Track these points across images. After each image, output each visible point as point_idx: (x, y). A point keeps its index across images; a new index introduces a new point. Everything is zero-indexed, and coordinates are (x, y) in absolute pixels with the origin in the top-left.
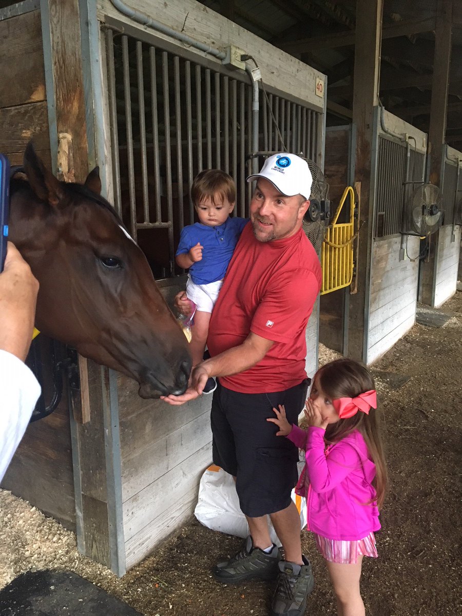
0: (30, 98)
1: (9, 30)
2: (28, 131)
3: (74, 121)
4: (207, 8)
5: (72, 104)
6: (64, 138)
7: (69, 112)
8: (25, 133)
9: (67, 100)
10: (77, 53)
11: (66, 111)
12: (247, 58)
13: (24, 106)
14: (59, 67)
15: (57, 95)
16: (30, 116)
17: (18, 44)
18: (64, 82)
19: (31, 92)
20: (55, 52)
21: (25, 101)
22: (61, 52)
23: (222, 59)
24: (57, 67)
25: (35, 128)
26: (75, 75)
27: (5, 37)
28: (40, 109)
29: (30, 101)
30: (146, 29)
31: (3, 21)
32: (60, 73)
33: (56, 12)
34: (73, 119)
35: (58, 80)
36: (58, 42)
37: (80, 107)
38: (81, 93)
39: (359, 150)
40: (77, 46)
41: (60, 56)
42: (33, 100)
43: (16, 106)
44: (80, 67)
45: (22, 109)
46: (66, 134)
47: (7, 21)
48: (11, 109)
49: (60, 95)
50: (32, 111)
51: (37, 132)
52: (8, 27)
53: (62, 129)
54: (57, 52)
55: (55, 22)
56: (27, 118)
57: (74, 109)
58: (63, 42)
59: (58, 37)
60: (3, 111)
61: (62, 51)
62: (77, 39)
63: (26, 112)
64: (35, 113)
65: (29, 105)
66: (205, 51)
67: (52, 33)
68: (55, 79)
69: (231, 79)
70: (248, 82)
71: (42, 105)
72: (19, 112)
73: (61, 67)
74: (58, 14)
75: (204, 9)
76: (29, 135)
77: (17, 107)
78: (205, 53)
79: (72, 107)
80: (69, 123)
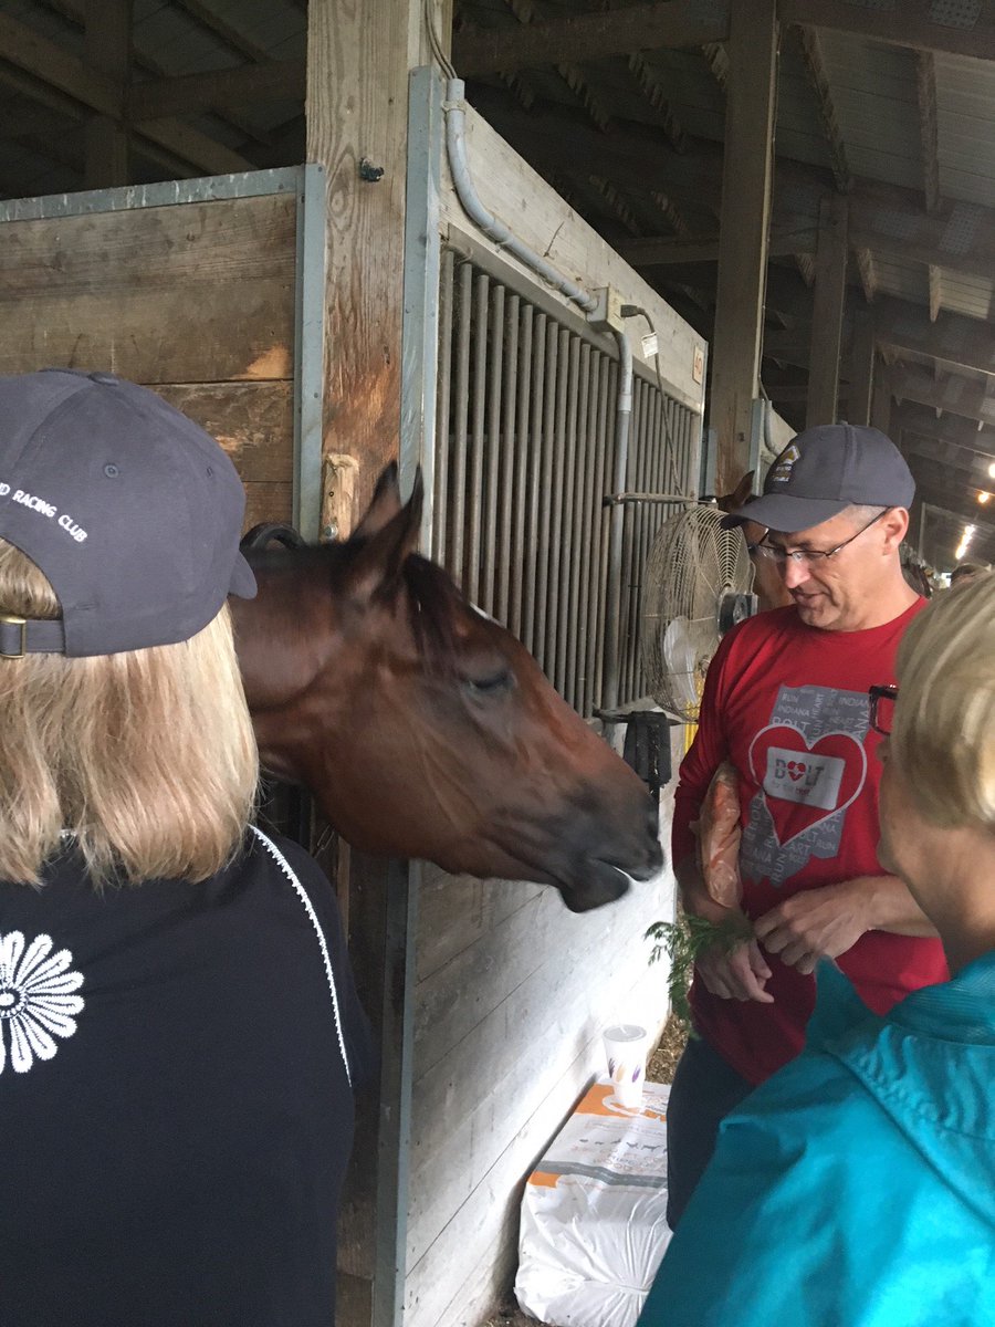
0: (245, 372)
1: (203, 226)
2: (229, 439)
3: (368, 431)
4: (574, 212)
5: (367, 396)
6: (346, 465)
7: (358, 412)
8: (223, 442)
9: (354, 386)
10: (390, 295)
11: (349, 410)
12: (635, 312)
13: (223, 385)
14: (339, 319)
15: (329, 373)
16: (239, 408)
17: (225, 256)
18: (351, 351)
19: (249, 358)
20: (333, 287)
21: (231, 376)
22: (349, 288)
23: (586, 310)
24: (335, 317)
25: (252, 434)
26: (382, 340)
27: (192, 239)
28: (268, 396)
29: (244, 377)
30: (497, 252)
31: (190, 206)
32: (343, 329)
33: (345, 207)
34: (365, 429)
35: (335, 343)
36: (343, 268)
37: (387, 405)
38: (395, 378)
39: (722, 481)
40: (391, 282)
41: (347, 294)
42: (251, 377)
43: (201, 383)
44: (394, 325)
45: (220, 391)
46: (347, 458)
47: (201, 208)
48: (186, 389)
49: (337, 374)
50: (246, 398)
51: (255, 443)
52: (203, 220)
53: (335, 446)
54: (339, 287)
55: (340, 226)
56: (229, 410)
57: (371, 406)
58: (357, 268)
59: (345, 257)
60: (168, 391)
61: (352, 287)
62: (393, 268)
63: (228, 399)
64: (252, 403)
65: (240, 384)
66: (567, 295)
67: (330, 247)
68: (328, 341)
69: (593, 348)
70: (616, 356)
71: (274, 387)
72: (210, 397)
73: (345, 320)
74: (348, 212)
75: (570, 215)
76: (234, 448)
77: (205, 385)
78: (568, 299)
79: (366, 403)
80: (354, 434)
